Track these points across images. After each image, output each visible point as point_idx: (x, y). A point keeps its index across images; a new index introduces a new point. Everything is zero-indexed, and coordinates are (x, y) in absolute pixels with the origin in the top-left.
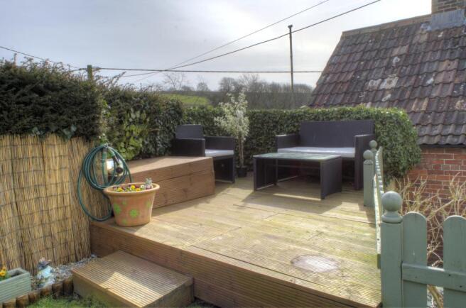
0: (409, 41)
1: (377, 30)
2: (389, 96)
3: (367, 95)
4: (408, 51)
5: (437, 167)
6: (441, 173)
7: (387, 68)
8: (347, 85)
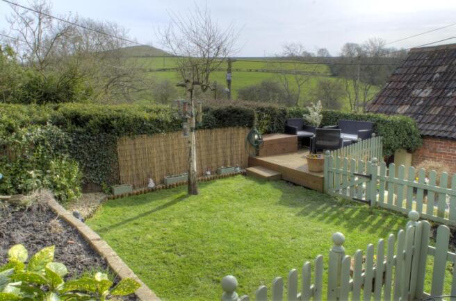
0: (450, 62)
1: (434, 50)
2: (421, 102)
3: (409, 100)
4: (447, 70)
5: (435, 149)
6: (436, 153)
7: (429, 81)
8: (400, 91)
